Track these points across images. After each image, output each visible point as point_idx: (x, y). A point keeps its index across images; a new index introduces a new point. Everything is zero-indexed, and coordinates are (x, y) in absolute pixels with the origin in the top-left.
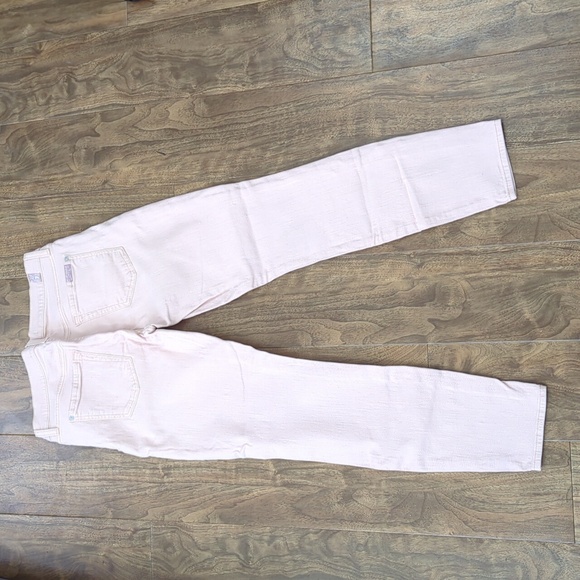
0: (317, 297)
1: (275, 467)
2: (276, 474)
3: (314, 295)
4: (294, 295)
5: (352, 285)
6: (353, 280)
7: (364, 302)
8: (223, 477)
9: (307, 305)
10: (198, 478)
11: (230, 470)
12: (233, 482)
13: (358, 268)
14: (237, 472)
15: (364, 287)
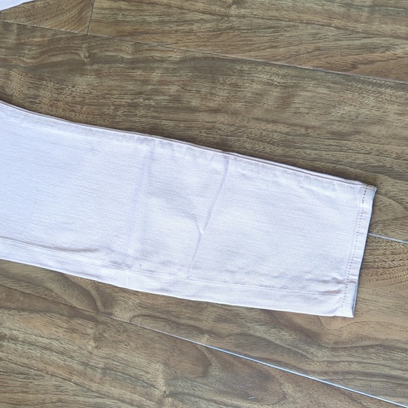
0: (307, 135)
1: (168, 384)
2: (165, 395)
3: (303, 131)
4: (267, 121)
5: (375, 130)
6: (379, 121)
7: (388, 162)
8: (81, 374)
9: (286, 144)
10: (41, 366)
11: (94, 368)
12: (94, 386)
13: (393, 103)
14: (104, 374)
15: (395, 137)
